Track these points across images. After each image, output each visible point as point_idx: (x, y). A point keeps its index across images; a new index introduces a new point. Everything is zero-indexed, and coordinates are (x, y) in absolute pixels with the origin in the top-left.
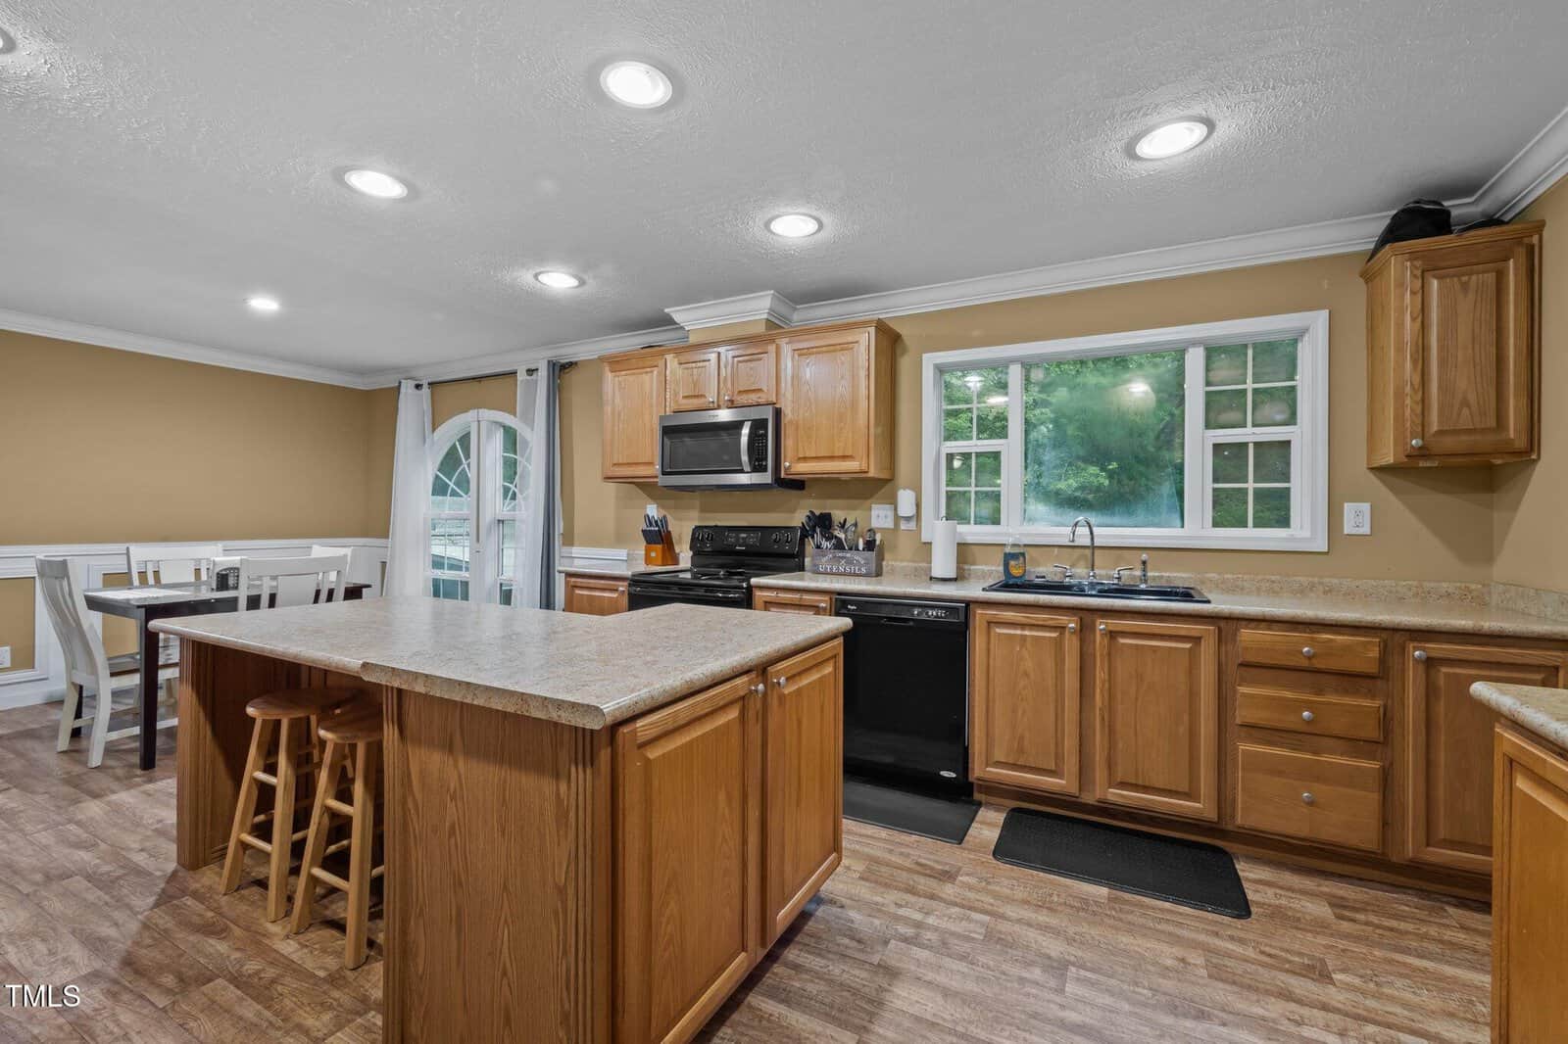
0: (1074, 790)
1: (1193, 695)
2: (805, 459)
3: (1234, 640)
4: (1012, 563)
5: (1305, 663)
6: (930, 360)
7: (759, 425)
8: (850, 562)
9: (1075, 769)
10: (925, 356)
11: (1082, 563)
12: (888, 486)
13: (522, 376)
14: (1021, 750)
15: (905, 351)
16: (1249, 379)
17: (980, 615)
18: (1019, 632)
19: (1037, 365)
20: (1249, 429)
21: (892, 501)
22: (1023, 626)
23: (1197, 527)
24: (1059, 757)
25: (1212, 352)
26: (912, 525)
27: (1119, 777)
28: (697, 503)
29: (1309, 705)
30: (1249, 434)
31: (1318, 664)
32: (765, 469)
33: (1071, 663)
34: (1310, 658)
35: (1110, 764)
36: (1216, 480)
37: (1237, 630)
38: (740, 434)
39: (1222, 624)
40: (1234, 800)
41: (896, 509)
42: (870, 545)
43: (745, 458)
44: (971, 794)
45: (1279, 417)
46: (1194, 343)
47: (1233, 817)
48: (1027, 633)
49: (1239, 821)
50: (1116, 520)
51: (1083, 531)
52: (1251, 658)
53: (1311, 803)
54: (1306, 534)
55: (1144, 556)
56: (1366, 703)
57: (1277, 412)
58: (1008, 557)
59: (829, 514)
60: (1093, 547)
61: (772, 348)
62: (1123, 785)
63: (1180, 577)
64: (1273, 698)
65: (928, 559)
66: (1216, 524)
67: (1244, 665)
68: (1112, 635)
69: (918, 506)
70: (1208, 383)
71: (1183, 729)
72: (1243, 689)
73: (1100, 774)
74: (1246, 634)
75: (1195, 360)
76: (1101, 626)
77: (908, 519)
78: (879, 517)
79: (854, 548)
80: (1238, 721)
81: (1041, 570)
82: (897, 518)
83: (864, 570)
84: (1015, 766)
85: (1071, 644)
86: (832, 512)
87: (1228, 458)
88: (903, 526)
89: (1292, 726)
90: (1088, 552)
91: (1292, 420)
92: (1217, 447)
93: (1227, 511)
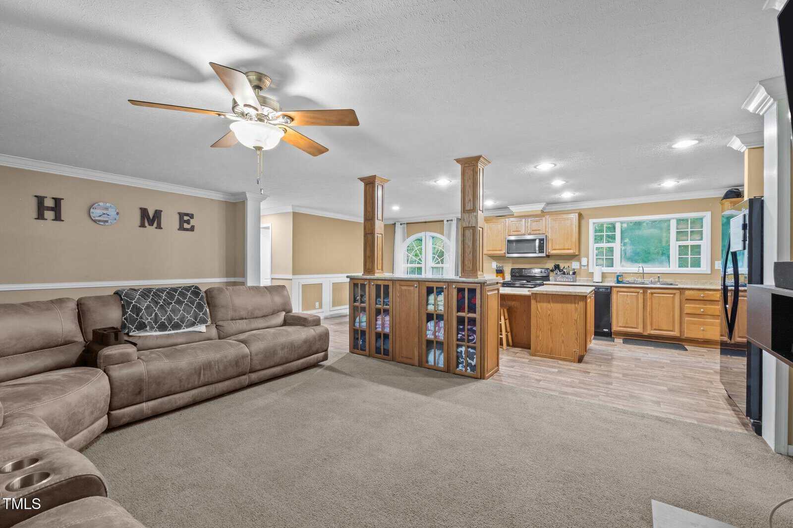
0: (641, 331)
1: (674, 308)
2: (555, 249)
3: (684, 294)
4: (619, 277)
5: (702, 298)
6: (591, 221)
7: (541, 240)
8: (567, 278)
9: (642, 326)
10: (590, 220)
11: (640, 277)
12: (578, 256)
13: (445, 222)
14: (627, 323)
15: (583, 218)
16: (689, 228)
17: (614, 290)
18: (626, 294)
19: (625, 223)
20: (689, 241)
21: (579, 260)
22: (627, 292)
23: (673, 267)
24: (637, 324)
25: (679, 221)
26: (586, 268)
27: (654, 328)
28: (511, 261)
29: (702, 308)
30: (689, 243)
31: (705, 298)
32: (543, 252)
33: (641, 301)
34: (703, 297)
35: (651, 324)
36: (679, 255)
37: (685, 291)
38: (535, 243)
39: (681, 290)
40: (684, 331)
41: (580, 263)
42: (574, 273)
43: (537, 249)
44: (611, 335)
45: (697, 238)
46: (673, 218)
47: (684, 335)
48: (628, 294)
49: (685, 336)
50: (650, 266)
51: (641, 269)
52: (688, 298)
53: (703, 330)
54: (705, 269)
55: (659, 275)
56: (717, 307)
57: (697, 237)
58: (618, 276)
59: (559, 265)
60: (643, 273)
61: (544, 218)
62: (655, 329)
63: (669, 281)
64: (694, 307)
65: (592, 277)
66: (679, 267)
67: (686, 299)
68: (652, 293)
69: (588, 262)
70: (677, 229)
71: (671, 315)
72: (686, 305)
73: (649, 327)
74: (687, 292)
75: (673, 224)
76: (649, 291)
77: (585, 266)
78: (575, 265)
79: (568, 274)
80: (685, 312)
81: (628, 279)
82: (581, 265)
83: (572, 280)
84: (625, 327)
85: (641, 297)
86: (560, 264)
87: (683, 249)
88: (583, 268)
89: (699, 313)
90: (642, 274)
91: (701, 239)
92: (680, 246)
93: (683, 263)
